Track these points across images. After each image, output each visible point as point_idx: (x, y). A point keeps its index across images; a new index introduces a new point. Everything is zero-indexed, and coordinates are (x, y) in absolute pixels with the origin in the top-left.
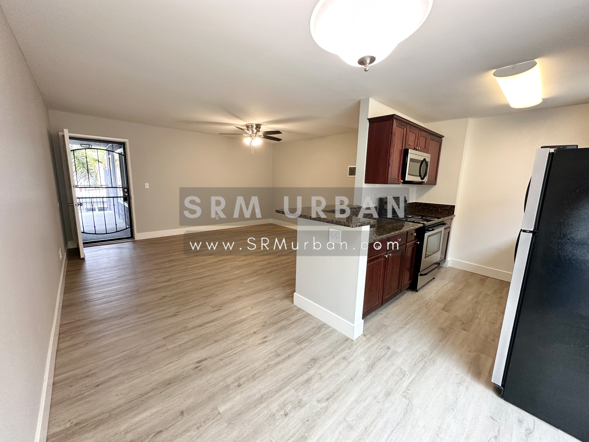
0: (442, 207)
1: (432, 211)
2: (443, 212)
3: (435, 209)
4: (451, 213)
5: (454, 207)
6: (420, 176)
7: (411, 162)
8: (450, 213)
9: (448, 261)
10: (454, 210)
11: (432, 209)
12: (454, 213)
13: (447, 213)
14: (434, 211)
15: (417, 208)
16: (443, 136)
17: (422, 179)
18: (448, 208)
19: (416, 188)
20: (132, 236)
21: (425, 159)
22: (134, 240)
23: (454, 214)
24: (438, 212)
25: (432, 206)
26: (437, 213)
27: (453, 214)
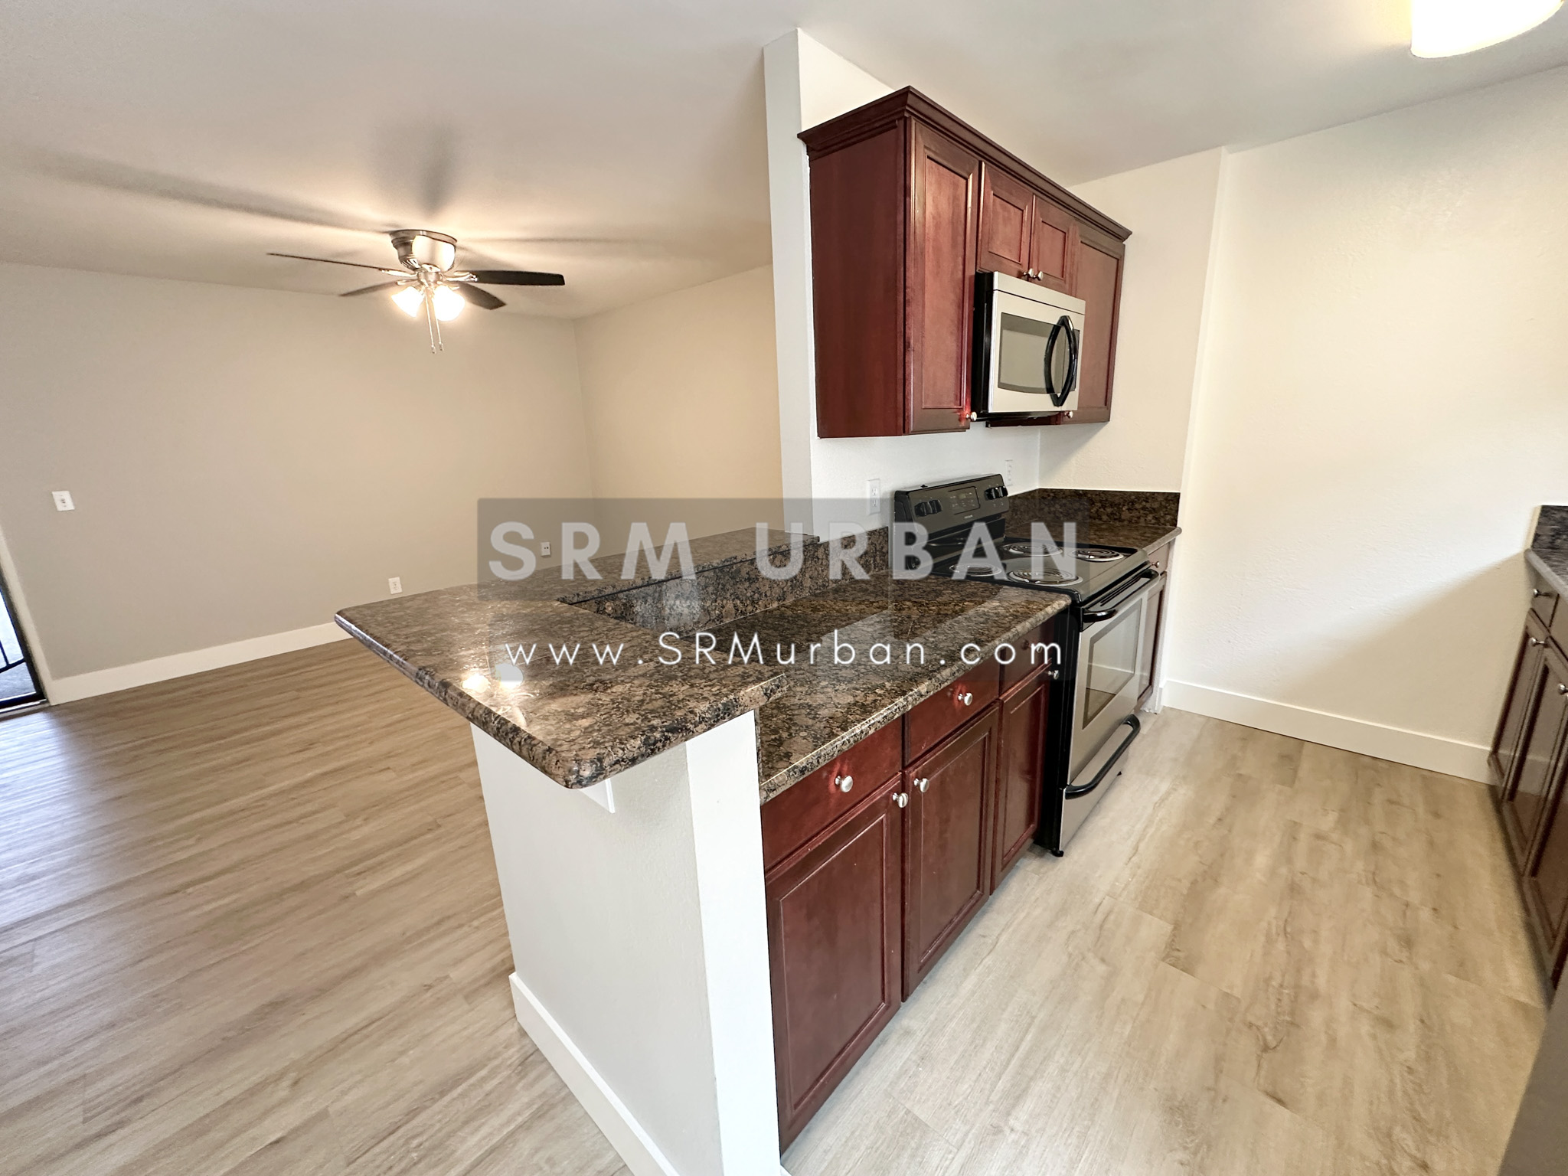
0: (1133, 503)
1: (1101, 519)
2: (1139, 518)
3: (1109, 510)
4: (1168, 521)
5: (1176, 497)
6: (1050, 390)
7: (1005, 332)
8: (1162, 520)
9: (1161, 689)
10: (1177, 511)
11: (1097, 511)
12: (1176, 521)
13: (1153, 521)
14: (1105, 518)
15: (1046, 509)
16: (1129, 233)
17: (1059, 401)
18: (1156, 505)
19: (1039, 436)
20: (40, 694)
21: (1064, 321)
22: (47, 705)
23: (1178, 525)
24: (1120, 520)
25: (1098, 498)
26: (1117, 524)
27: (1175, 525)
